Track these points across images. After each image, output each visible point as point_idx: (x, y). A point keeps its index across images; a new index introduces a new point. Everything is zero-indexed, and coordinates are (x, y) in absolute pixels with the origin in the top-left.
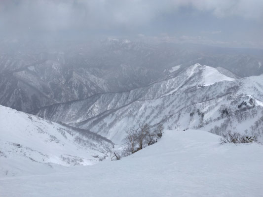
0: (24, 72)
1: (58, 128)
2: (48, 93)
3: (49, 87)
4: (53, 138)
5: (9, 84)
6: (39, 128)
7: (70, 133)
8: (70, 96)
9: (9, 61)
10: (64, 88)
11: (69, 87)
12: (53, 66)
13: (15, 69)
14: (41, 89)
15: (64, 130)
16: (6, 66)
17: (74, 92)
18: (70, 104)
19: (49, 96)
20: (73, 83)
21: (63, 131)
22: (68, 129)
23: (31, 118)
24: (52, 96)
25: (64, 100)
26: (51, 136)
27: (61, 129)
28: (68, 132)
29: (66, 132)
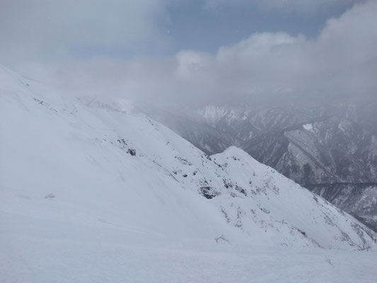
0: (297, 131)
1: (353, 224)
2: (328, 165)
3: (331, 156)
4: (345, 237)
5: (278, 145)
6: (327, 216)
7: (372, 237)
8: (362, 174)
9: (280, 116)
10: (353, 161)
11: (361, 160)
12: (340, 126)
13: (286, 127)
14: (318, 157)
15: (362, 228)
16: (275, 122)
17: (369, 169)
18: (364, 188)
19: (329, 169)
20: (370, 155)
21: (362, 230)
22: (368, 229)
23: (316, 200)
24: (332, 169)
25: (351, 179)
26: (343, 233)
27: (357, 225)
28: (368, 233)
29: (365, 233)
